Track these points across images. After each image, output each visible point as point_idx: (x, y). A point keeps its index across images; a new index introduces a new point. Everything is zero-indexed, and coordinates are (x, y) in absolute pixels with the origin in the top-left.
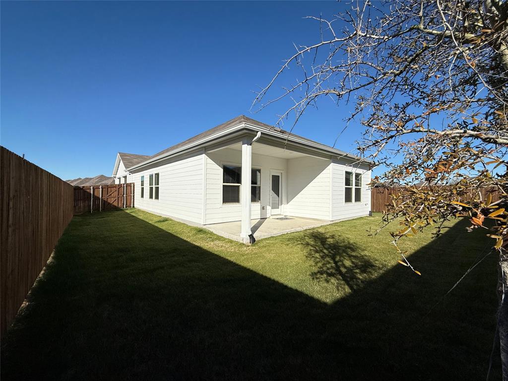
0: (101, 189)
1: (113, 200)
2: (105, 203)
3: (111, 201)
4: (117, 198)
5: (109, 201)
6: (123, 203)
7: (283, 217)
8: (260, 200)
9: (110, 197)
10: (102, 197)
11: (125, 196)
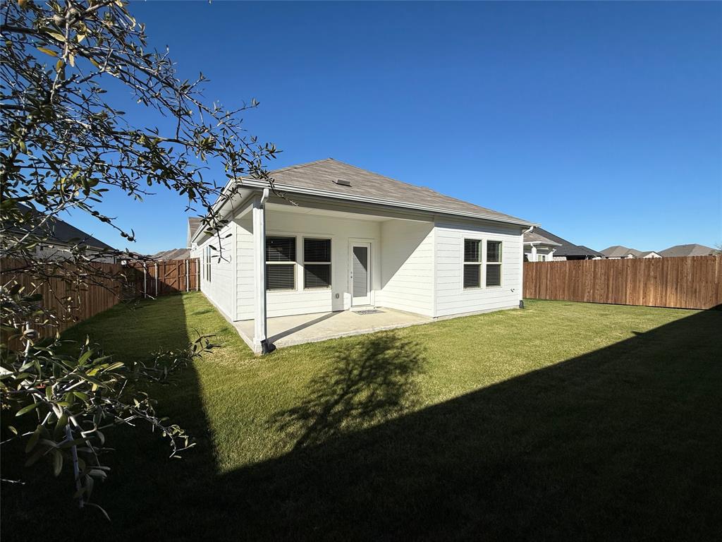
0: (156, 267)
1: (173, 281)
2: (161, 284)
3: (170, 282)
4: (177, 279)
5: (167, 282)
6: (185, 284)
7: (372, 308)
8: (331, 284)
9: (168, 277)
10: (158, 277)
11: (187, 275)
